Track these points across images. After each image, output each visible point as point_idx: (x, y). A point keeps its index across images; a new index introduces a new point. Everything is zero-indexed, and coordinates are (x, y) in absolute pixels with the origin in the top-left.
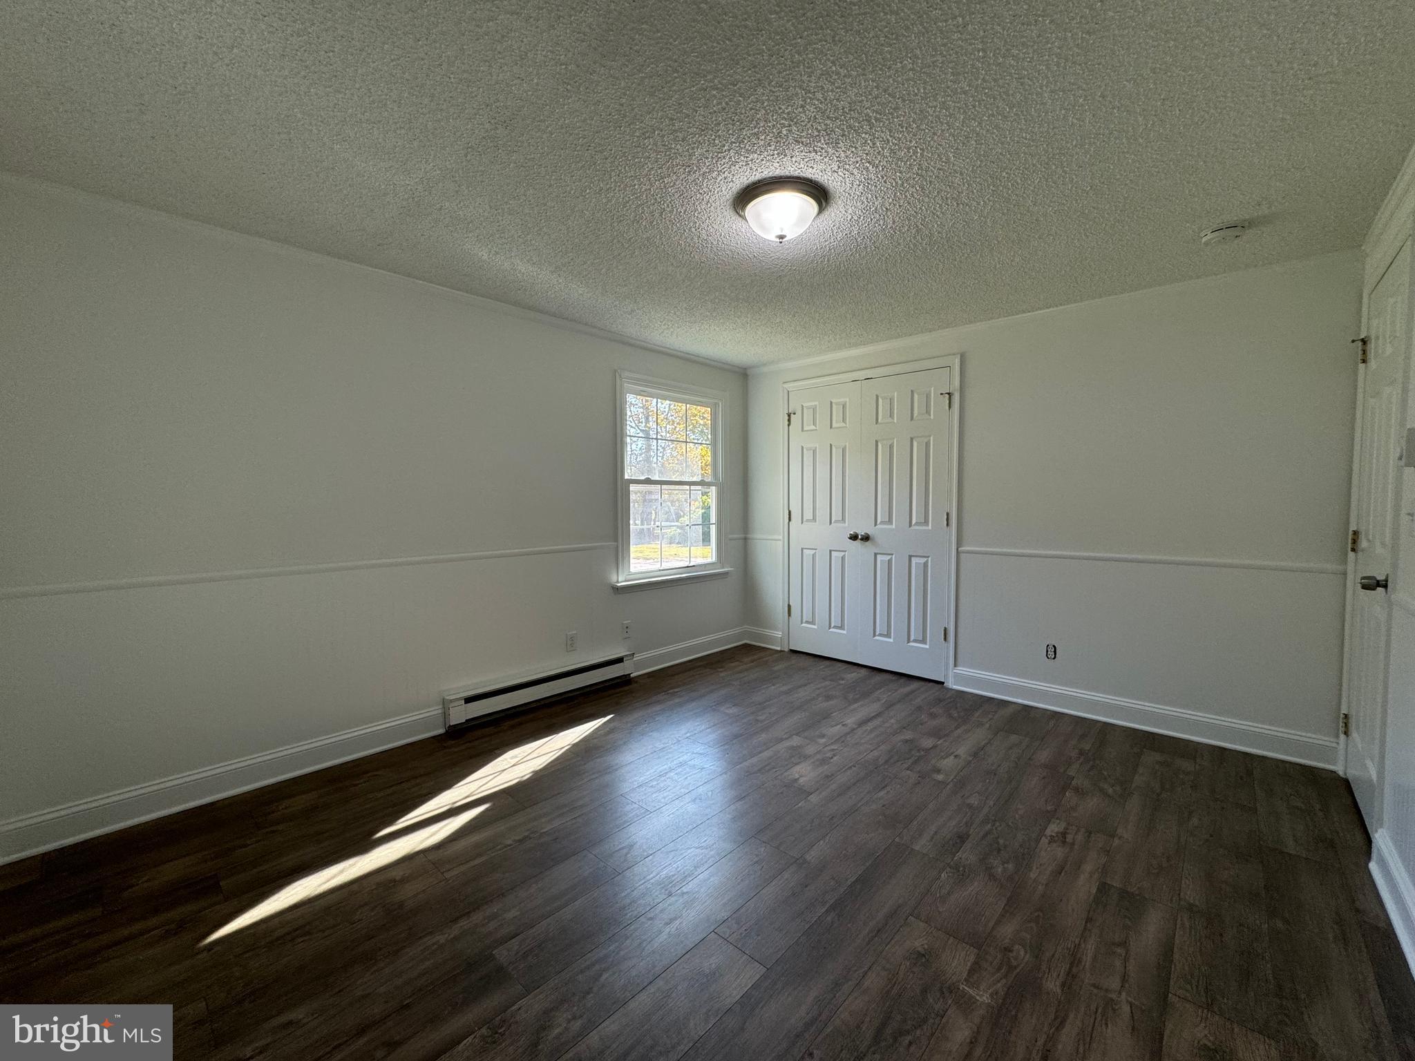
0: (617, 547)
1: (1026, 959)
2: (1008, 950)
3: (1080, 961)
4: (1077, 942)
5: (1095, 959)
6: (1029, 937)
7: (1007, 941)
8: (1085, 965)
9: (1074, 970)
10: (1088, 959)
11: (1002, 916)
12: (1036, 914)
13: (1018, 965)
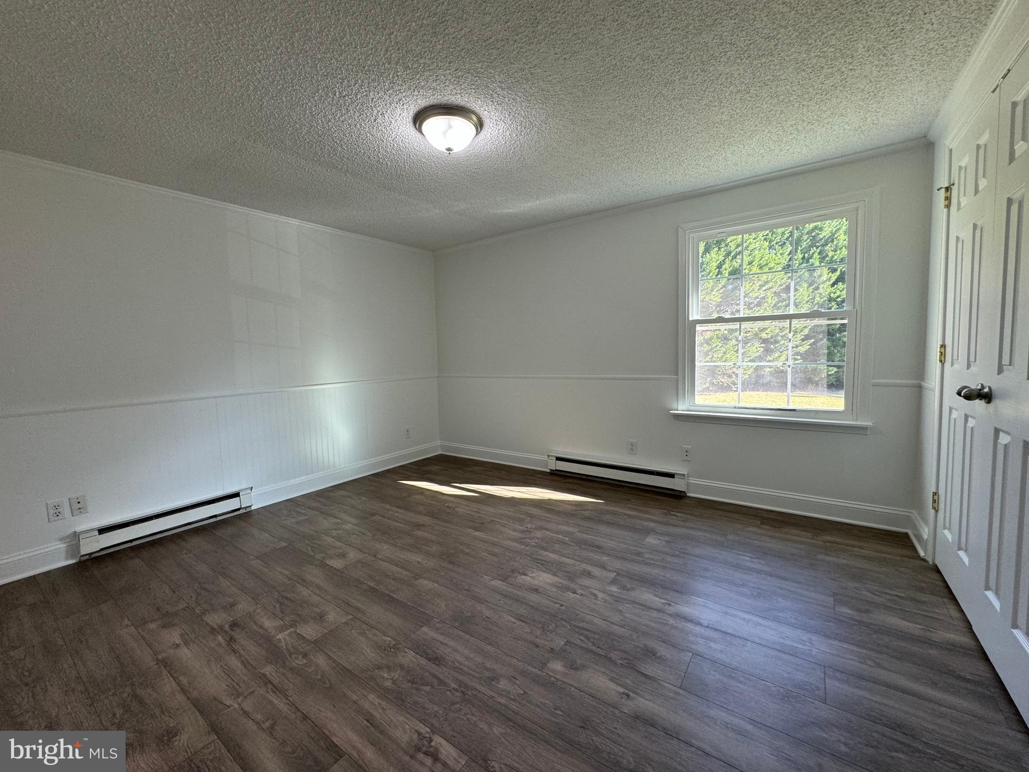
0: (677, 380)
1: (294, 663)
2: (305, 656)
3: (274, 692)
4: (290, 698)
5: (271, 702)
6: (310, 671)
7: (312, 658)
8: (270, 694)
9: (270, 686)
10: (272, 697)
11: (334, 661)
12: (327, 682)
13: (291, 658)
